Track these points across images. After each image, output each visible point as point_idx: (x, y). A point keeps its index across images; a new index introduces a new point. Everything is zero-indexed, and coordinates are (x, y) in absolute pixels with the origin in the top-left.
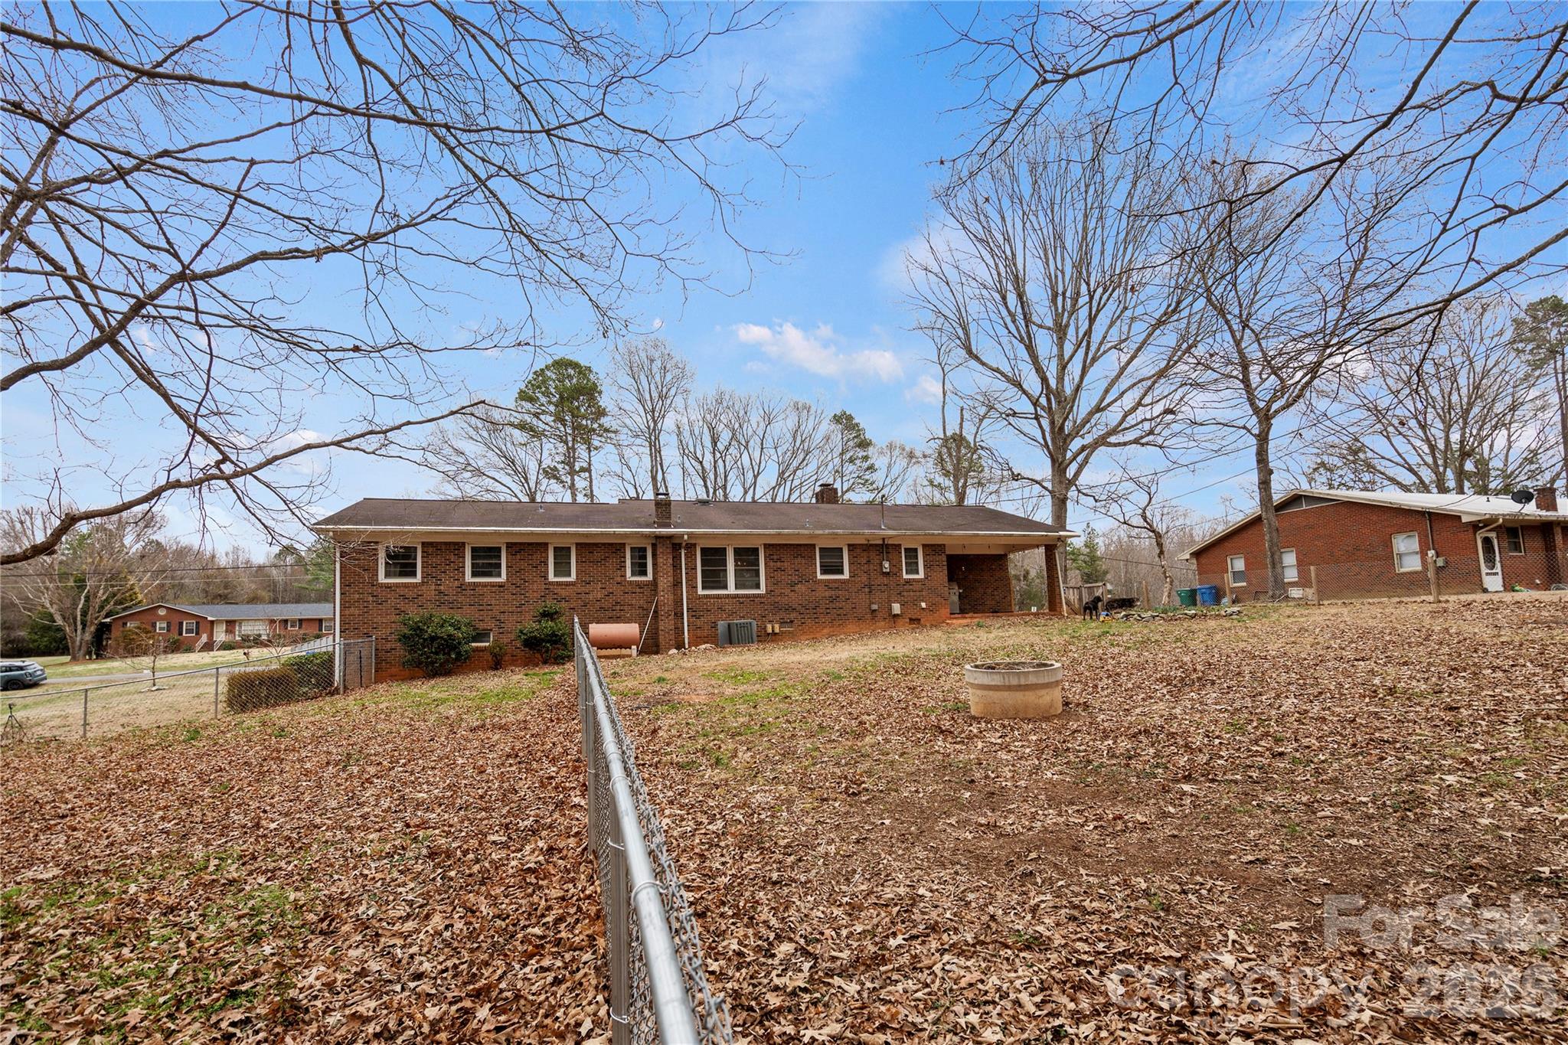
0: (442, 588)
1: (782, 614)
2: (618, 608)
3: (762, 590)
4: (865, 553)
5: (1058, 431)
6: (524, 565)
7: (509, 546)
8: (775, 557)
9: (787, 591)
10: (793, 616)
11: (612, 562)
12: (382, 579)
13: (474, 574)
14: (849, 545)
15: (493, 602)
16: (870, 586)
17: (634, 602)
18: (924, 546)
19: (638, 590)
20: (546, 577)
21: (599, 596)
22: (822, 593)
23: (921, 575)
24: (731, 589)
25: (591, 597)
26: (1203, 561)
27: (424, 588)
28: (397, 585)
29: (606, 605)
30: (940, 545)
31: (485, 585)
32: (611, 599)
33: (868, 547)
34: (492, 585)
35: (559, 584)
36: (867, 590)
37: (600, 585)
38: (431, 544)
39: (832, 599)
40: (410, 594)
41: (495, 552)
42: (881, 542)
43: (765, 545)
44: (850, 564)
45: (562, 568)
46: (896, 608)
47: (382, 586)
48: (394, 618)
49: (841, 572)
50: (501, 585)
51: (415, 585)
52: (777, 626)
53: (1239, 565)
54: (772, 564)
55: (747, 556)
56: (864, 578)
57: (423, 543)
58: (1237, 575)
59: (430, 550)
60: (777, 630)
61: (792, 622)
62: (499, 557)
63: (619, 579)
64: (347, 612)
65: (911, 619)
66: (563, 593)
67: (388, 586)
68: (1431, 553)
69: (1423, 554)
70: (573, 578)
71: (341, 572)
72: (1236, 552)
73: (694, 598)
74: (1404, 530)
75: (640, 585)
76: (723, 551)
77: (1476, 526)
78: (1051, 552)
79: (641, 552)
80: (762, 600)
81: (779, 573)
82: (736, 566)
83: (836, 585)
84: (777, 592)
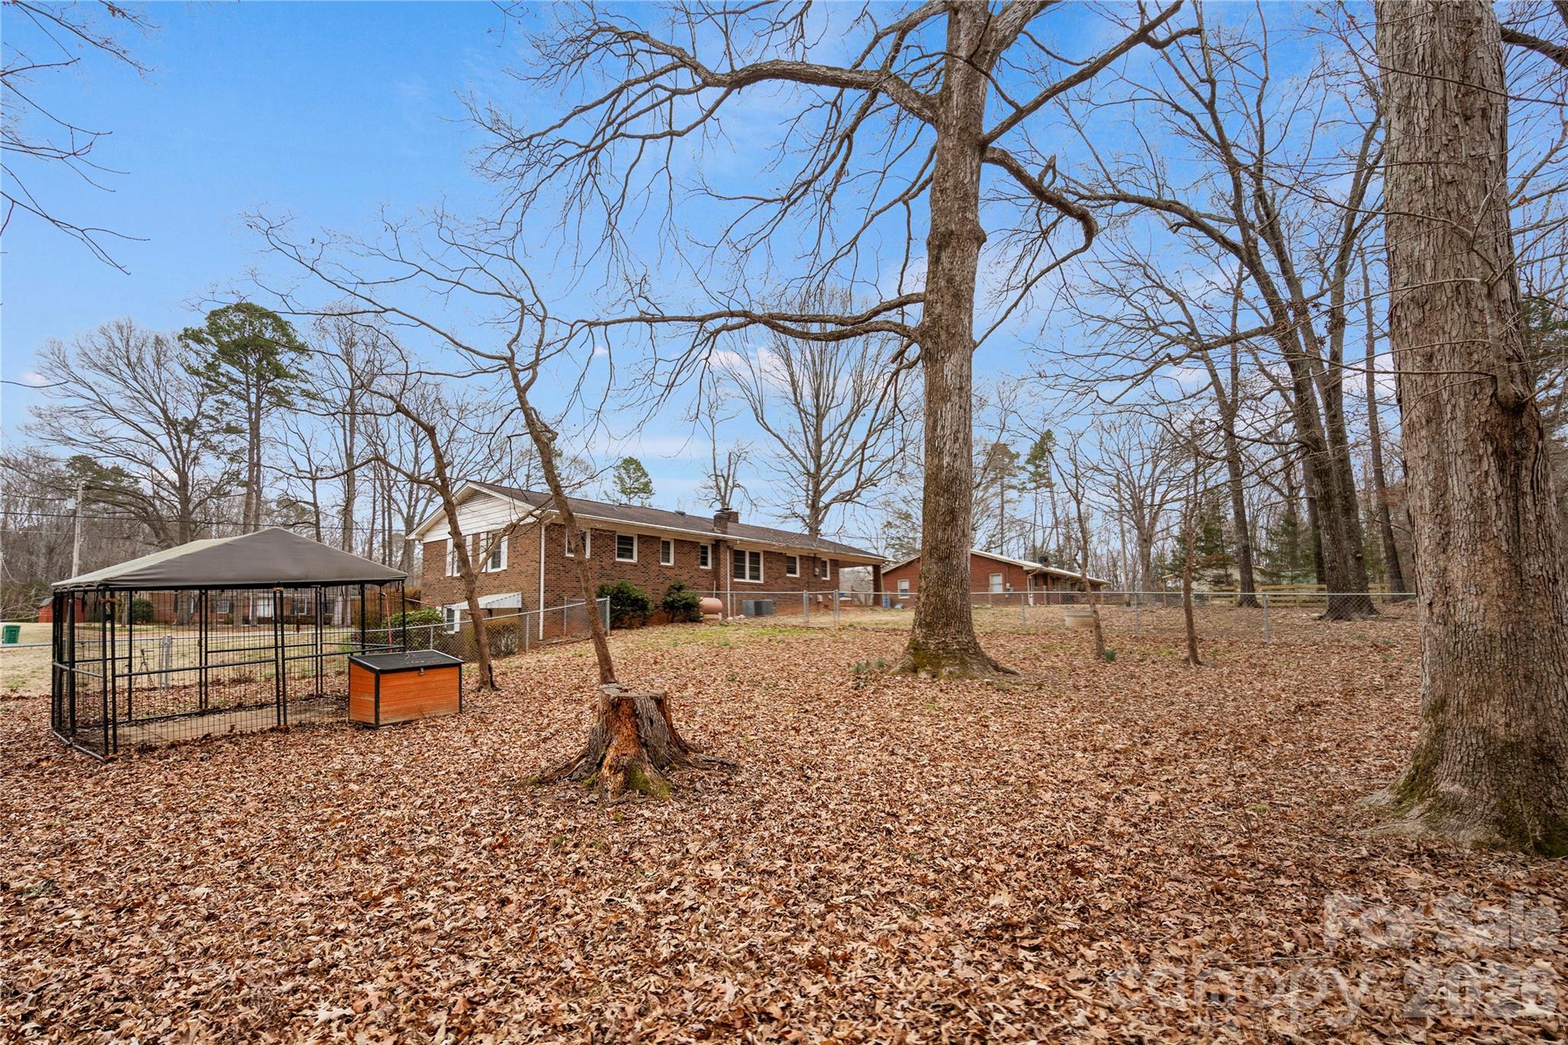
0: (603, 564)
1: (771, 598)
3: (762, 581)
4: (807, 562)
5: (816, 488)
6: (647, 551)
8: (767, 559)
9: (773, 583)
11: (692, 554)
13: (618, 555)
14: (800, 556)
15: (631, 577)
16: (808, 583)
17: (703, 584)
18: (831, 560)
19: (706, 576)
20: (659, 562)
21: (689, 577)
22: (789, 585)
23: (828, 578)
24: (748, 579)
25: (682, 578)
26: (888, 579)
30: (837, 560)
31: (627, 564)
32: (693, 581)
33: (808, 558)
34: (631, 565)
35: (668, 567)
37: (687, 571)
38: (596, 530)
39: (793, 590)
41: (629, 540)
42: (806, 552)
43: (763, 551)
45: (666, 556)
46: (820, 598)
47: (568, 559)
48: (575, 584)
49: (795, 572)
50: (635, 565)
53: (905, 585)
54: (767, 564)
55: (754, 557)
56: (806, 578)
57: (591, 529)
58: (904, 592)
59: (596, 535)
62: (632, 545)
63: (697, 567)
64: (547, 577)
65: (825, 606)
66: (671, 574)
68: (1008, 585)
69: (1004, 585)
70: (674, 563)
72: (905, 577)
73: (733, 584)
74: (996, 571)
75: (707, 572)
76: (743, 553)
77: (1028, 572)
78: (877, 568)
79: (704, 549)
80: (763, 588)
81: (770, 571)
82: (749, 563)
83: (795, 581)
84: (769, 583)
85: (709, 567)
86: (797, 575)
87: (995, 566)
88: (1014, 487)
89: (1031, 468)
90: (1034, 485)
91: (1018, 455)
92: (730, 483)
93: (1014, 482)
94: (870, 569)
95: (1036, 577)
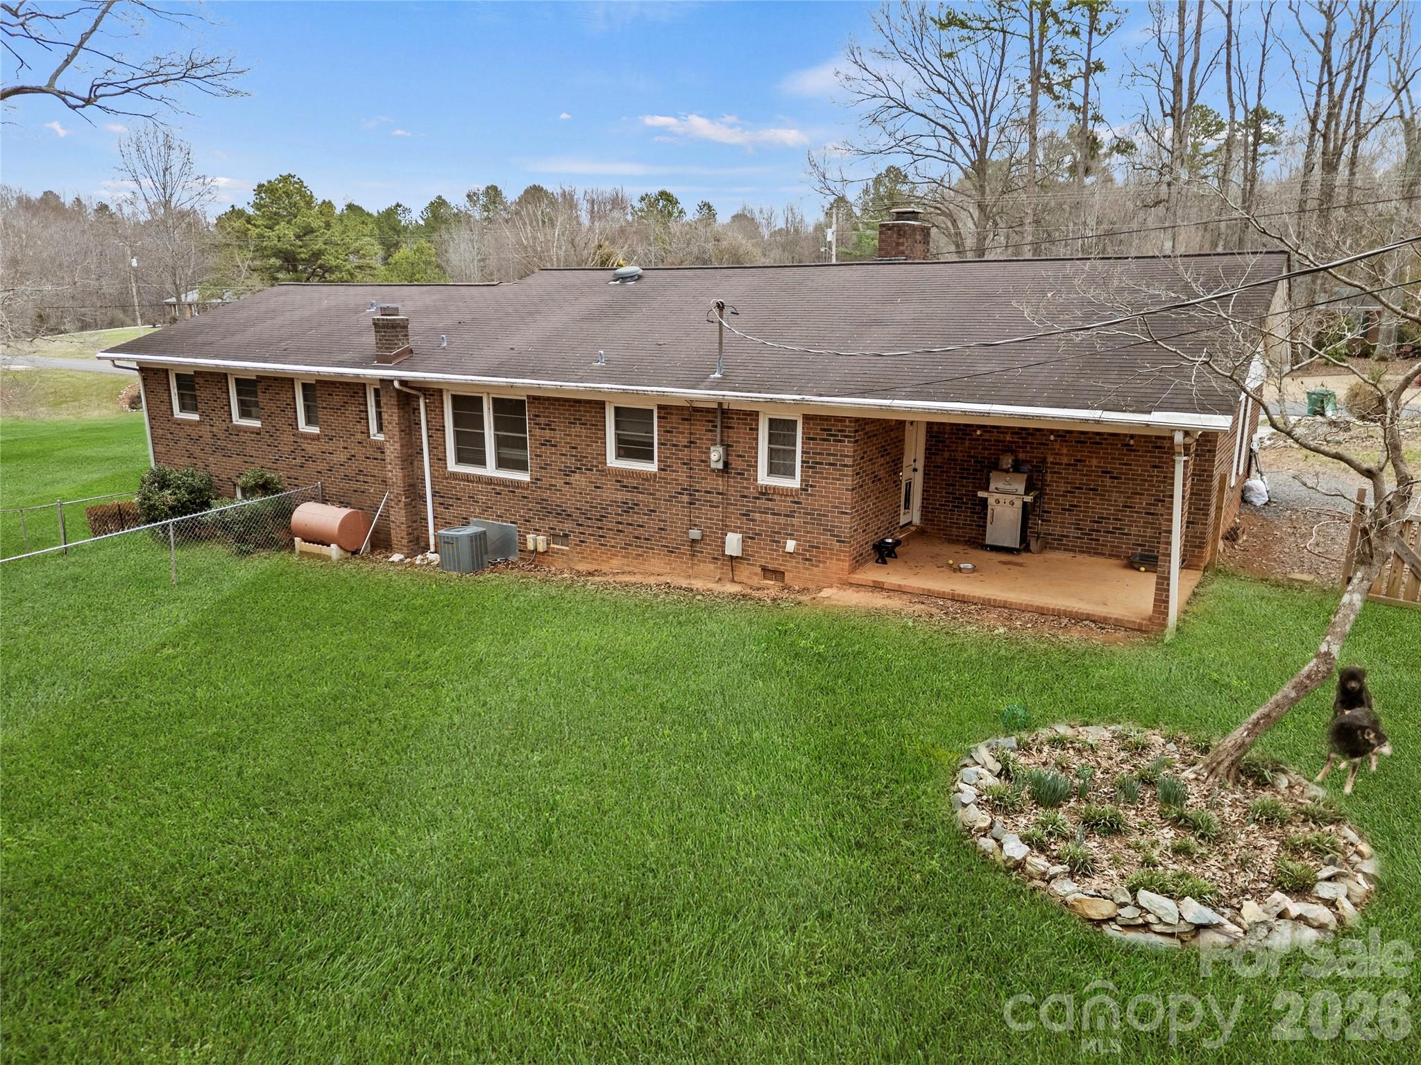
0: (214, 429)
1: (552, 521)
2: (361, 478)
3: (528, 476)
4: (688, 426)
6: (273, 406)
8: (542, 420)
9: (559, 483)
10: (568, 526)
11: (352, 411)
12: (177, 413)
15: (254, 453)
16: (691, 493)
17: (376, 473)
18: (806, 418)
19: (380, 455)
20: (293, 426)
21: (342, 458)
22: (612, 494)
23: (795, 483)
24: (490, 468)
25: (334, 458)
27: (202, 428)
28: (184, 423)
29: (349, 472)
30: (840, 419)
31: (245, 430)
32: (355, 465)
33: (690, 414)
34: (251, 431)
35: (305, 436)
36: (686, 498)
37: (342, 444)
38: (201, 374)
39: (628, 508)
40: (194, 434)
42: (715, 406)
43: (529, 398)
44: (663, 445)
46: (733, 543)
47: (174, 422)
48: (186, 461)
50: (257, 433)
51: (196, 424)
52: (541, 539)
54: (539, 431)
55: (509, 413)
56: (682, 476)
57: (195, 373)
59: (201, 381)
60: (541, 548)
61: (566, 536)
63: (360, 437)
64: (157, 449)
65: (764, 569)
66: (310, 450)
67: (178, 423)
70: (318, 429)
80: (526, 493)
81: (547, 450)
82: (497, 427)
83: (635, 483)
84: (546, 482)
86: (655, 466)
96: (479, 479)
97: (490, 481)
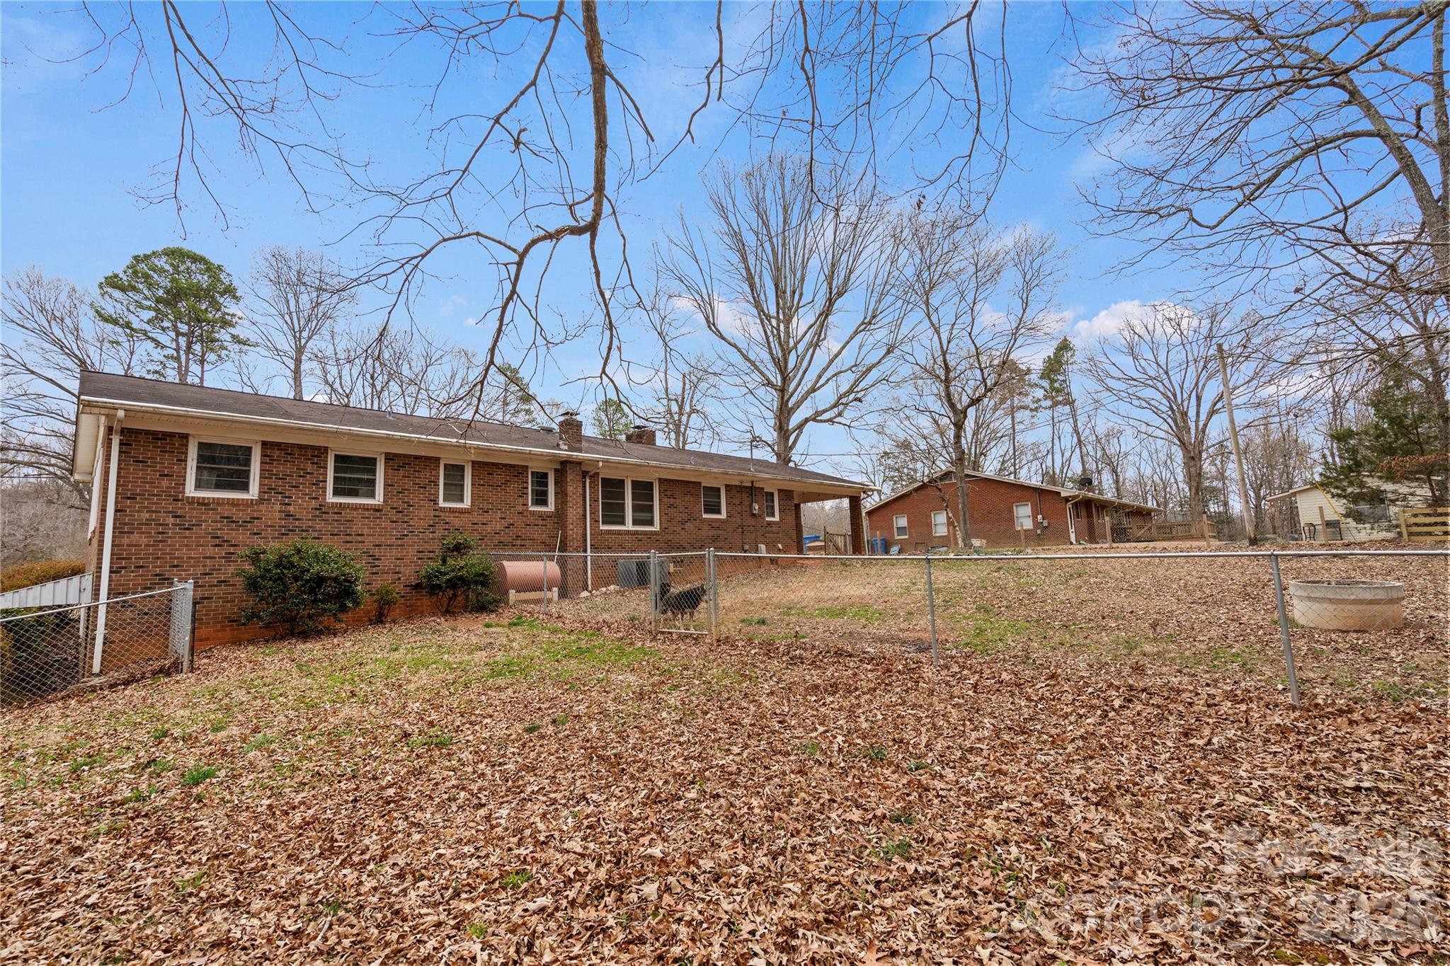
0: (291, 508)
2: (519, 542)
3: (656, 527)
4: (739, 495)
5: (783, 404)
6: (408, 484)
7: (389, 458)
8: (668, 493)
9: (678, 529)
11: (513, 487)
12: (190, 490)
13: (337, 492)
14: (726, 486)
15: (366, 531)
16: (742, 527)
17: (535, 536)
18: (780, 491)
19: (541, 522)
20: (435, 502)
21: (498, 527)
22: (707, 532)
23: (777, 518)
24: (629, 526)
25: (489, 528)
26: (874, 518)
27: (263, 507)
28: (219, 502)
29: (505, 539)
30: (790, 491)
31: (355, 508)
32: (512, 532)
33: (740, 489)
34: (366, 508)
35: (451, 510)
36: (740, 530)
37: (499, 515)
38: (278, 445)
39: (714, 539)
40: (240, 516)
41: (368, 464)
42: (750, 485)
43: (660, 479)
44: (728, 504)
45: (455, 490)
46: (763, 549)
47: (192, 501)
48: (210, 551)
49: (719, 512)
50: (377, 509)
51: (250, 503)
53: (902, 522)
54: (666, 500)
55: (643, 490)
56: (738, 520)
57: (264, 444)
58: (901, 530)
59: (276, 454)
60: (672, 570)
61: (682, 561)
62: (373, 472)
63: (520, 508)
64: (125, 541)
65: (771, 560)
66: (457, 522)
67: (203, 503)
68: (1040, 517)
69: (1035, 517)
70: (467, 503)
71: (119, 477)
72: (900, 513)
73: (596, 534)
74: (1021, 501)
75: (543, 516)
76: (621, 483)
77: (1067, 500)
78: (855, 502)
79: (541, 478)
80: (658, 538)
81: (672, 510)
82: (633, 499)
83: (717, 525)
84: (671, 529)
85: (551, 507)
86: (723, 516)
87: (1019, 493)
88: (1025, 408)
89: (1045, 384)
90: (1048, 403)
91: (1029, 371)
92: (687, 408)
93: (1028, 401)
94: (846, 503)
95: (1076, 505)
96: (619, 533)
97: (628, 532)
